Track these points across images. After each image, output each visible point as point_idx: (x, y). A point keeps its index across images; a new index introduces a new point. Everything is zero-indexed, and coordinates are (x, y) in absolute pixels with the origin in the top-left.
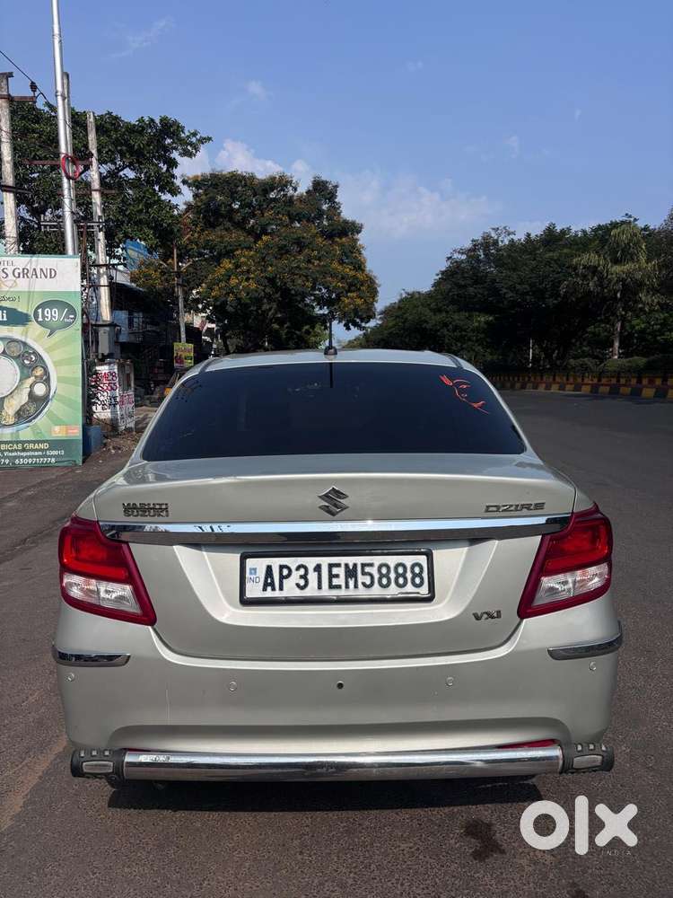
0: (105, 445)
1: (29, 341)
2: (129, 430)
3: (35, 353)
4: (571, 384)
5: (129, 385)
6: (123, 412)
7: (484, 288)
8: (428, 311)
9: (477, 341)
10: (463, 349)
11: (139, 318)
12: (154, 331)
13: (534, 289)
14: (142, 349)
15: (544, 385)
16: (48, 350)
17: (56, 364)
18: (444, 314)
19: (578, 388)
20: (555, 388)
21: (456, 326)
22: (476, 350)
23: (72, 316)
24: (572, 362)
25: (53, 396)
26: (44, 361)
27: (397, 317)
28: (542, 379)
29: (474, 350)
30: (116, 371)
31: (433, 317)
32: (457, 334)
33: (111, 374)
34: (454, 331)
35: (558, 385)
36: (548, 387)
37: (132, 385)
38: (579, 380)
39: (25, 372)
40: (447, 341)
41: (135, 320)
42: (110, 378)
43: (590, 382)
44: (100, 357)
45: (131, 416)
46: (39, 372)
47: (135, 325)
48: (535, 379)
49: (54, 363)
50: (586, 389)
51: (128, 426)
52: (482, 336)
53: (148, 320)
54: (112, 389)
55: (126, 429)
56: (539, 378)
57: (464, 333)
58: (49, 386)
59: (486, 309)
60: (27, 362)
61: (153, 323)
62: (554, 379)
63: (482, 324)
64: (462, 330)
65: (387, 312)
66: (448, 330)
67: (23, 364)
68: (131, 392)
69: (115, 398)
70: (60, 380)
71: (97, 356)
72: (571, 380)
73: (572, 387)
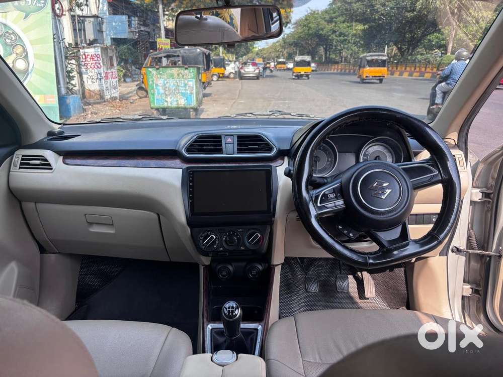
0: (85, 110)
1: (9, 23)
2: (114, 99)
3: (14, 33)
4: (417, 72)
5: (112, 65)
6: (108, 85)
7: (363, 4)
8: (324, 22)
9: (354, 43)
10: (344, 48)
11: (135, 21)
12: (145, 31)
13: (398, 6)
14: (138, 43)
15: (398, 73)
16: (25, 31)
17: (32, 43)
18: (334, 24)
19: (422, 74)
20: (406, 75)
21: (341, 33)
22: (353, 49)
23: (43, 2)
24: (419, 57)
25: (32, 71)
26: (22, 41)
27: (305, 26)
28: (397, 69)
29: (352, 50)
30: (100, 53)
31: (327, 26)
32: (342, 38)
33: (96, 56)
34: (340, 36)
35: (408, 73)
36: (401, 74)
37: (115, 65)
38: (423, 69)
39: (8, 49)
40: (334, 43)
41: (133, 22)
42: (96, 59)
43: (431, 71)
44: (88, 42)
45: (115, 88)
46: (19, 49)
47: (133, 26)
48: (392, 68)
49: (30, 42)
50: (428, 76)
51: (113, 95)
52: (358, 40)
53: (142, 23)
54: (98, 67)
55: (111, 98)
56: (395, 68)
57: (346, 38)
58: (28, 62)
59: (363, 20)
60: (8, 41)
61: (145, 25)
62: (406, 69)
63: (359, 32)
64: (345, 35)
65: (297, 24)
66: (336, 36)
67: (6, 44)
68: (114, 70)
69: (100, 74)
70: (37, 56)
71: (86, 41)
72: (418, 69)
73: (417, 74)
